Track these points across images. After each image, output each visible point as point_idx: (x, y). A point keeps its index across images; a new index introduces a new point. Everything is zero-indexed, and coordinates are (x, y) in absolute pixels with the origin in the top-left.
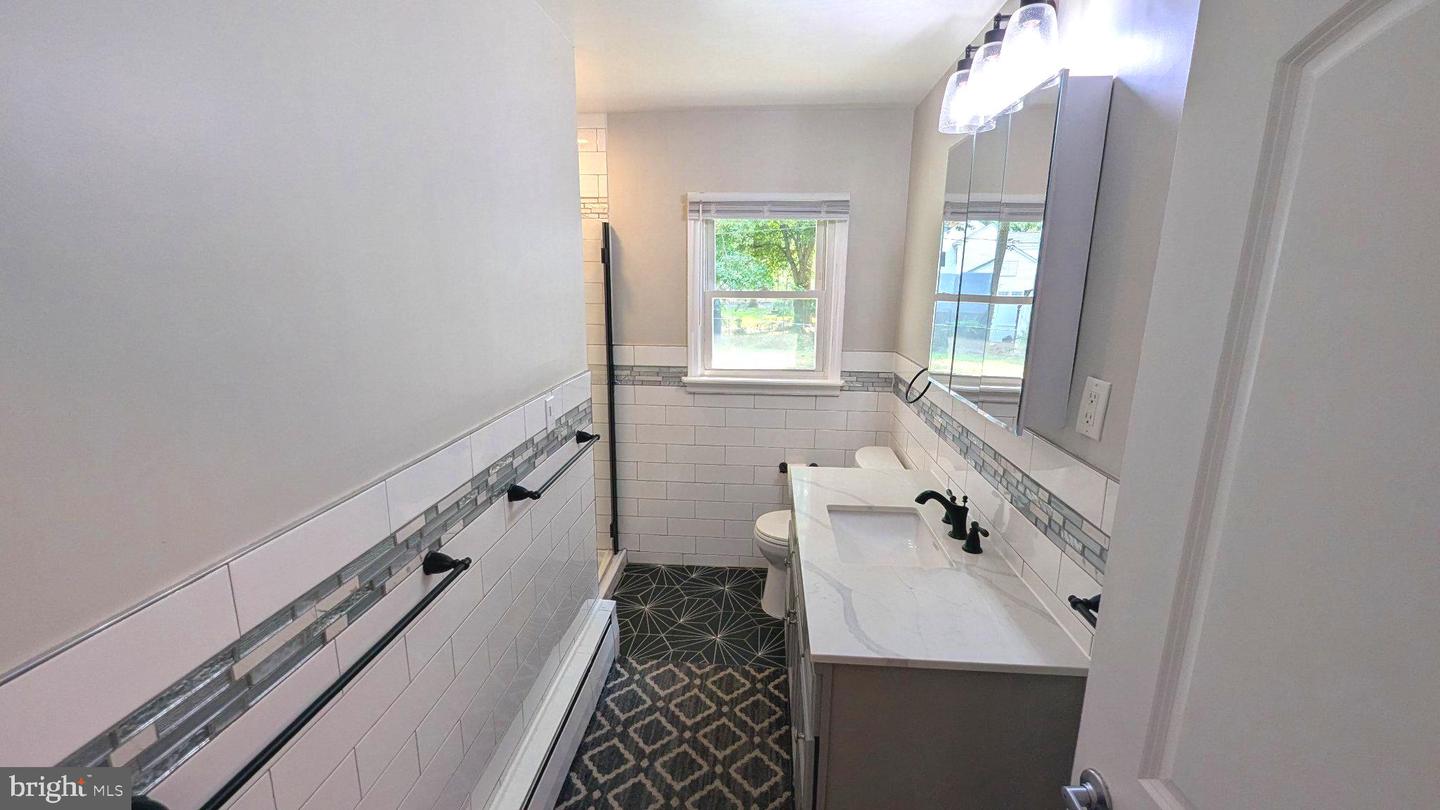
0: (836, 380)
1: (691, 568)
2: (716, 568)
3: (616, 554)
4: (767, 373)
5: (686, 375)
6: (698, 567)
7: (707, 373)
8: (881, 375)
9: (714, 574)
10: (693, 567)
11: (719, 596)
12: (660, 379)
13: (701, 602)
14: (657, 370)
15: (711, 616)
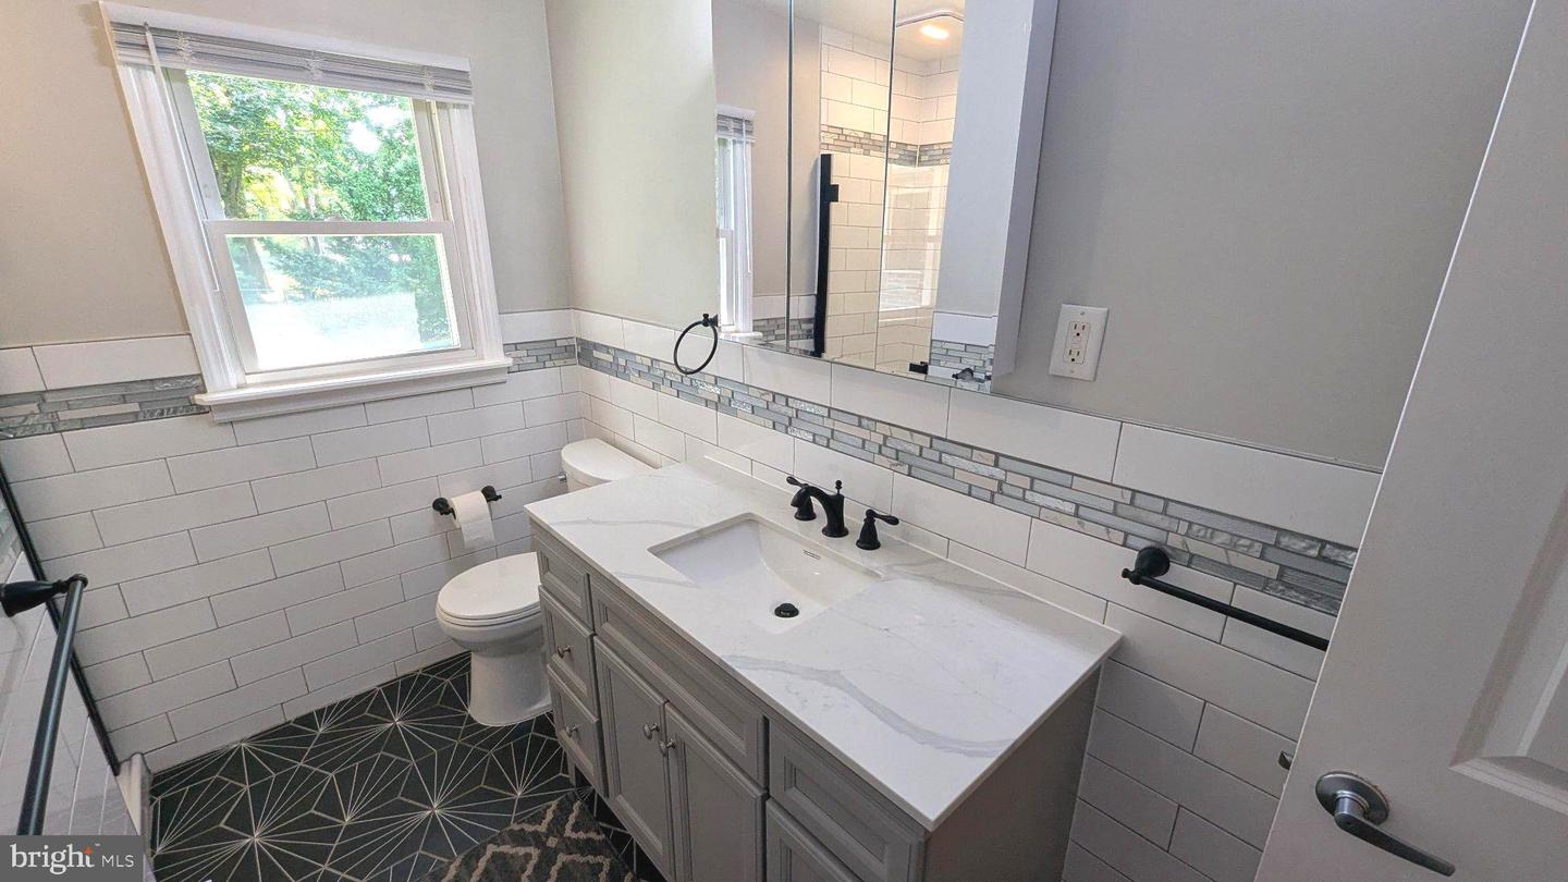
0: (496, 358)
1: (307, 720)
2: (358, 697)
3: (116, 772)
4: (377, 364)
5: (204, 391)
6: (320, 712)
7: (250, 379)
8: (559, 343)
9: (360, 710)
10: (311, 714)
11: (393, 740)
12: (134, 407)
13: (364, 770)
14: (121, 391)
15: (398, 783)
